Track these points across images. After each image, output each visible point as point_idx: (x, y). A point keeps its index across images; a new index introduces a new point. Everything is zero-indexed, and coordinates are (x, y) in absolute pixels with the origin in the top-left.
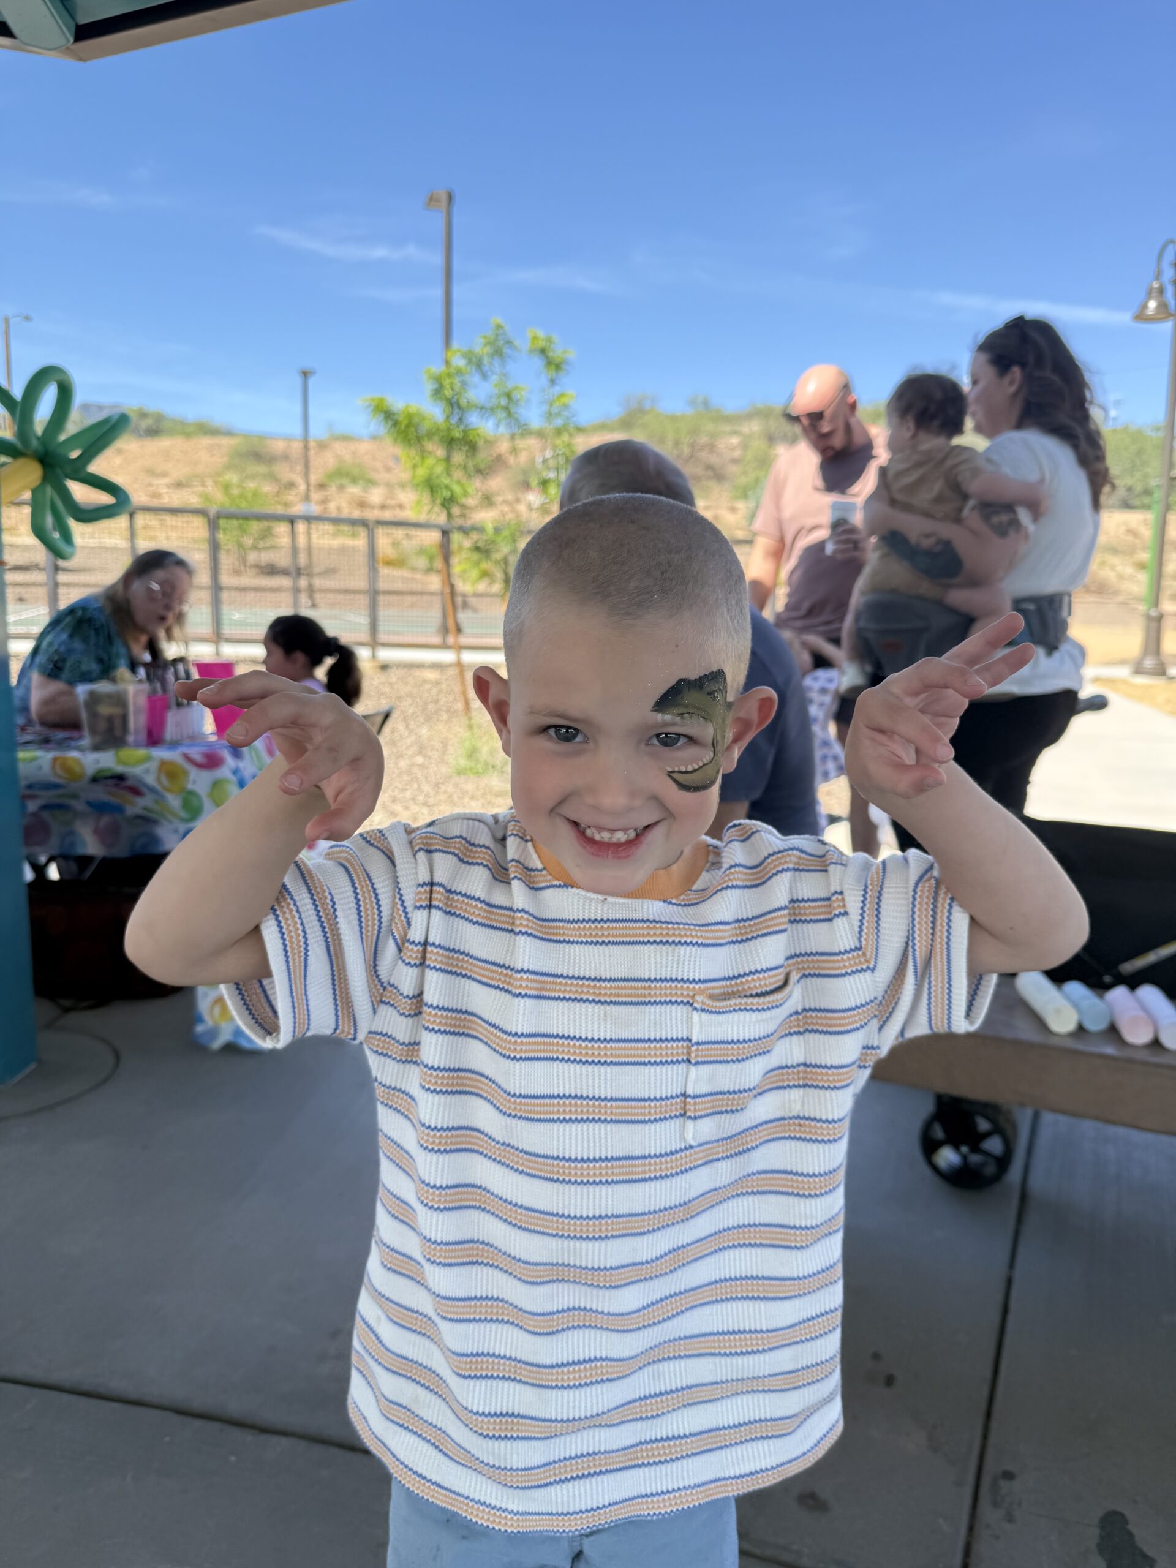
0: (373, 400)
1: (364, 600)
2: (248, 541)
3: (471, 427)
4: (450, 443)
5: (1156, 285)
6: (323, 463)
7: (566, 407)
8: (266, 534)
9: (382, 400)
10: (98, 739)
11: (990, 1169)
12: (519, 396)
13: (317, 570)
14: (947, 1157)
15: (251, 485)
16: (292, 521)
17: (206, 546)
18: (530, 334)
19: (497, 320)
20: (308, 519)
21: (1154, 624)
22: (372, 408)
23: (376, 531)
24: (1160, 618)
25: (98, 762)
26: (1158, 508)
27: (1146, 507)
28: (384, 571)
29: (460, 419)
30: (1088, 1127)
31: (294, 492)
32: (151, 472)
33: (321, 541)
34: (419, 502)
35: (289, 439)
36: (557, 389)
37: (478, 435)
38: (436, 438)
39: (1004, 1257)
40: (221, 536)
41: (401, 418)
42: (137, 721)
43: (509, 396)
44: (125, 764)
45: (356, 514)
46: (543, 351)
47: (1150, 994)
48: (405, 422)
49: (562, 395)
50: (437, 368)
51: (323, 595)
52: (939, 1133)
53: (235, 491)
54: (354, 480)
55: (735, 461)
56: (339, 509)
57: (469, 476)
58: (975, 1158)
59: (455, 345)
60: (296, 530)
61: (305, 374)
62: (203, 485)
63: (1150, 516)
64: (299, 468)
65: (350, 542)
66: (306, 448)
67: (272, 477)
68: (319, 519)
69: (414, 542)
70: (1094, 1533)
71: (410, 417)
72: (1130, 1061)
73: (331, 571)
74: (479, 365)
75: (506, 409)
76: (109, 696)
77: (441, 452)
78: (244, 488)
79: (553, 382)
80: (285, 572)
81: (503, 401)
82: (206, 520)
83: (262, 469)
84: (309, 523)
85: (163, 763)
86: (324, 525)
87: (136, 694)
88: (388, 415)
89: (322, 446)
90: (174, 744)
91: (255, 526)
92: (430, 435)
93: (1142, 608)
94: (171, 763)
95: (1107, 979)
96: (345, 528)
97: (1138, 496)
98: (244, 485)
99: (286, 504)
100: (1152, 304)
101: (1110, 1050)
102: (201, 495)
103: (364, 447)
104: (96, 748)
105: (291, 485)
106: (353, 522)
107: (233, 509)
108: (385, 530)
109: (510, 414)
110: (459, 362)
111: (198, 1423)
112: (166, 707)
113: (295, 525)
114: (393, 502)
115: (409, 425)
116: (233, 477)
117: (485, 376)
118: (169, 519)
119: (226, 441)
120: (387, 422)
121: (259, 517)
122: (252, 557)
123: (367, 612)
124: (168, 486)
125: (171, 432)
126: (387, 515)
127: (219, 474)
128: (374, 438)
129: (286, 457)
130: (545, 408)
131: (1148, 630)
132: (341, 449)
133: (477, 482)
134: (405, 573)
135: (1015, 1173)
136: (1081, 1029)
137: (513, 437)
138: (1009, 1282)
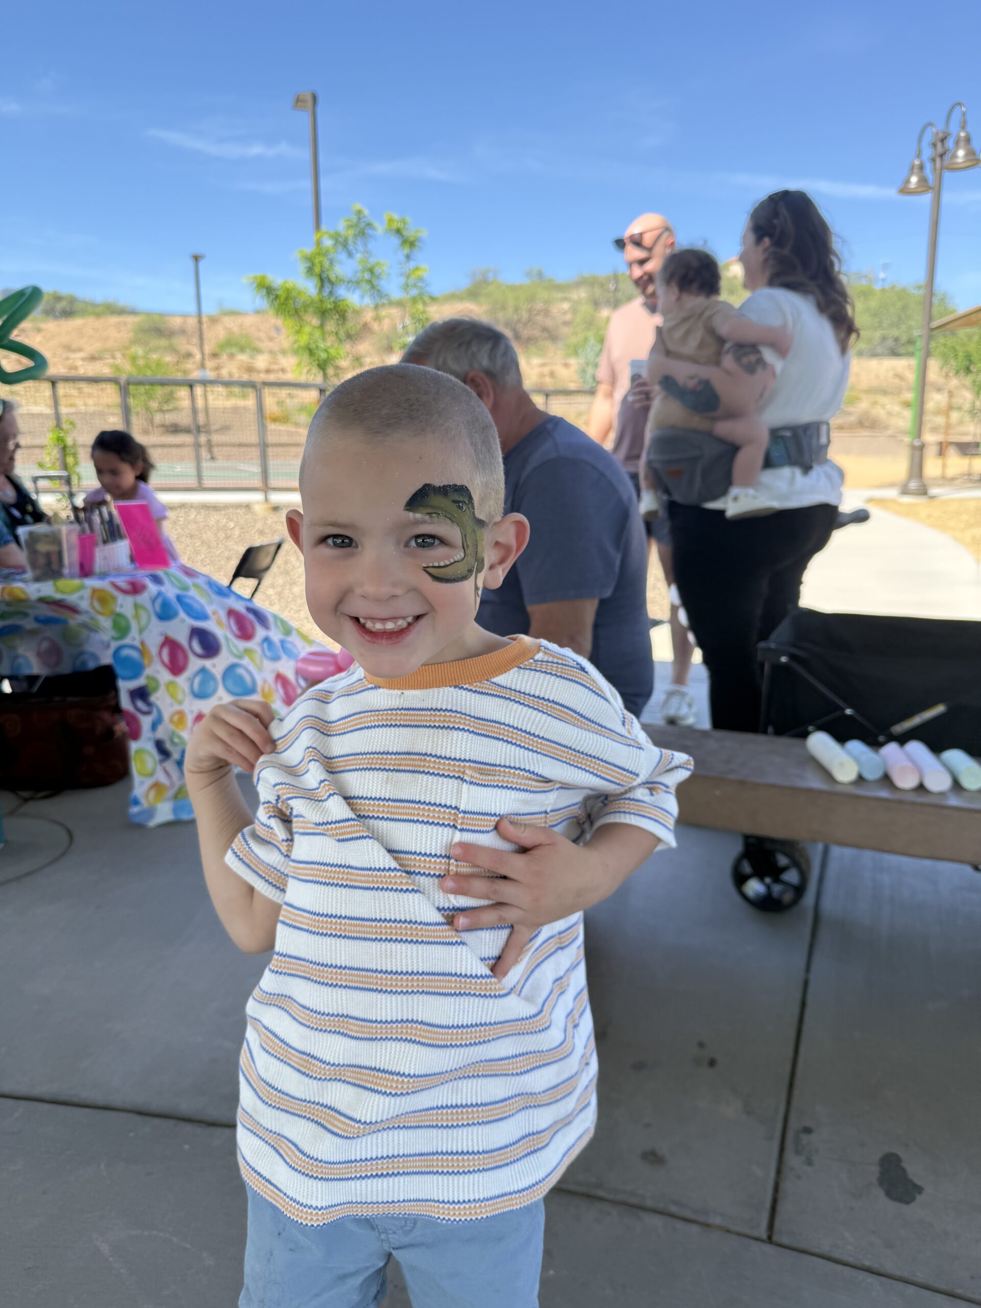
0: (256, 278)
1: (255, 452)
2: (154, 405)
3: (341, 298)
4: (323, 314)
5: (917, 162)
6: (215, 335)
7: (421, 279)
8: (170, 398)
9: (263, 278)
10: (38, 572)
11: (788, 897)
12: (380, 271)
13: (213, 427)
14: (754, 887)
15: (155, 356)
16: (191, 386)
17: (118, 411)
18: (386, 217)
19: (358, 206)
20: (205, 383)
21: (917, 453)
22: (256, 284)
23: (263, 391)
24: (922, 447)
25: (39, 591)
26: (919, 354)
27: (911, 354)
28: (272, 427)
29: (331, 293)
30: (868, 857)
31: (191, 361)
32: (68, 348)
33: (216, 402)
34: (299, 364)
35: (185, 316)
36: (412, 264)
37: (347, 305)
38: (311, 310)
39: (801, 963)
40: (131, 401)
41: (280, 293)
42: (71, 557)
43: (371, 271)
44: (63, 592)
45: (245, 377)
46: (398, 231)
47: (916, 748)
48: (283, 296)
49: (417, 269)
50: (309, 250)
51: (220, 449)
52: (747, 868)
53: (141, 362)
54: (242, 349)
55: (566, 323)
56: (230, 374)
57: (341, 341)
58: (777, 889)
59: (324, 227)
60: (194, 393)
61: (197, 258)
62: (113, 357)
63: (914, 362)
64: (195, 340)
65: (241, 403)
66: (200, 322)
67: (173, 350)
68: (212, 382)
69: (296, 400)
70: (875, 1170)
71: (288, 291)
72: (900, 802)
73: (225, 428)
74: (345, 245)
75: (369, 282)
76: (46, 536)
77: (316, 322)
78: (148, 359)
79: (408, 257)
80: (187, 431)
81: (367, 276)
82: (117, 387)
83: (163, 342)
84: (205, 386)
85: (94, 591)
86: (218, 387)
87: (69, 533)
88: (269, 291)
89: (214, 320)
90: (103, 576)
91: (160, 391)
92: (306, 307)
93: (907, 439)
94: (102, 590)
95: (881, 739)
96: (236, 390)
97: (903, 345)
98: (148, 356)
99: (185, 372)
100: (914, 180)
101: (884, 794)
102: (111, 366)
103: (249, 320)
104: (37, 579)
105: (189, 355)
106: (244, 385)
107: (140, 377)
108: (271, 391)
109: (373, 287)
110: (328, 243)
111: (156, 1121)
112: (93, 544)
113: (194, 389)
114: (276, 367)
115: (287, 299)
116: (139, 351)
117: (350, 255)
118: (86, 388)
119: (130, 319)
120: (269, 297)
121: (163, 383)
122: (158, 418)
123: (259, 462)
124: (83, 359)
125: (83, 313)
126: (272, 378)
127: (127, 348)
128: (258, 312)
129: (183, 332)
130: (402, 280)
131: (912, 457)
132: (230, 322)
133: (347, 347)
134: (291, 428)
135: (809, 899)
136: (860, 779)
137: (376, 307)
138: (806, 983)
